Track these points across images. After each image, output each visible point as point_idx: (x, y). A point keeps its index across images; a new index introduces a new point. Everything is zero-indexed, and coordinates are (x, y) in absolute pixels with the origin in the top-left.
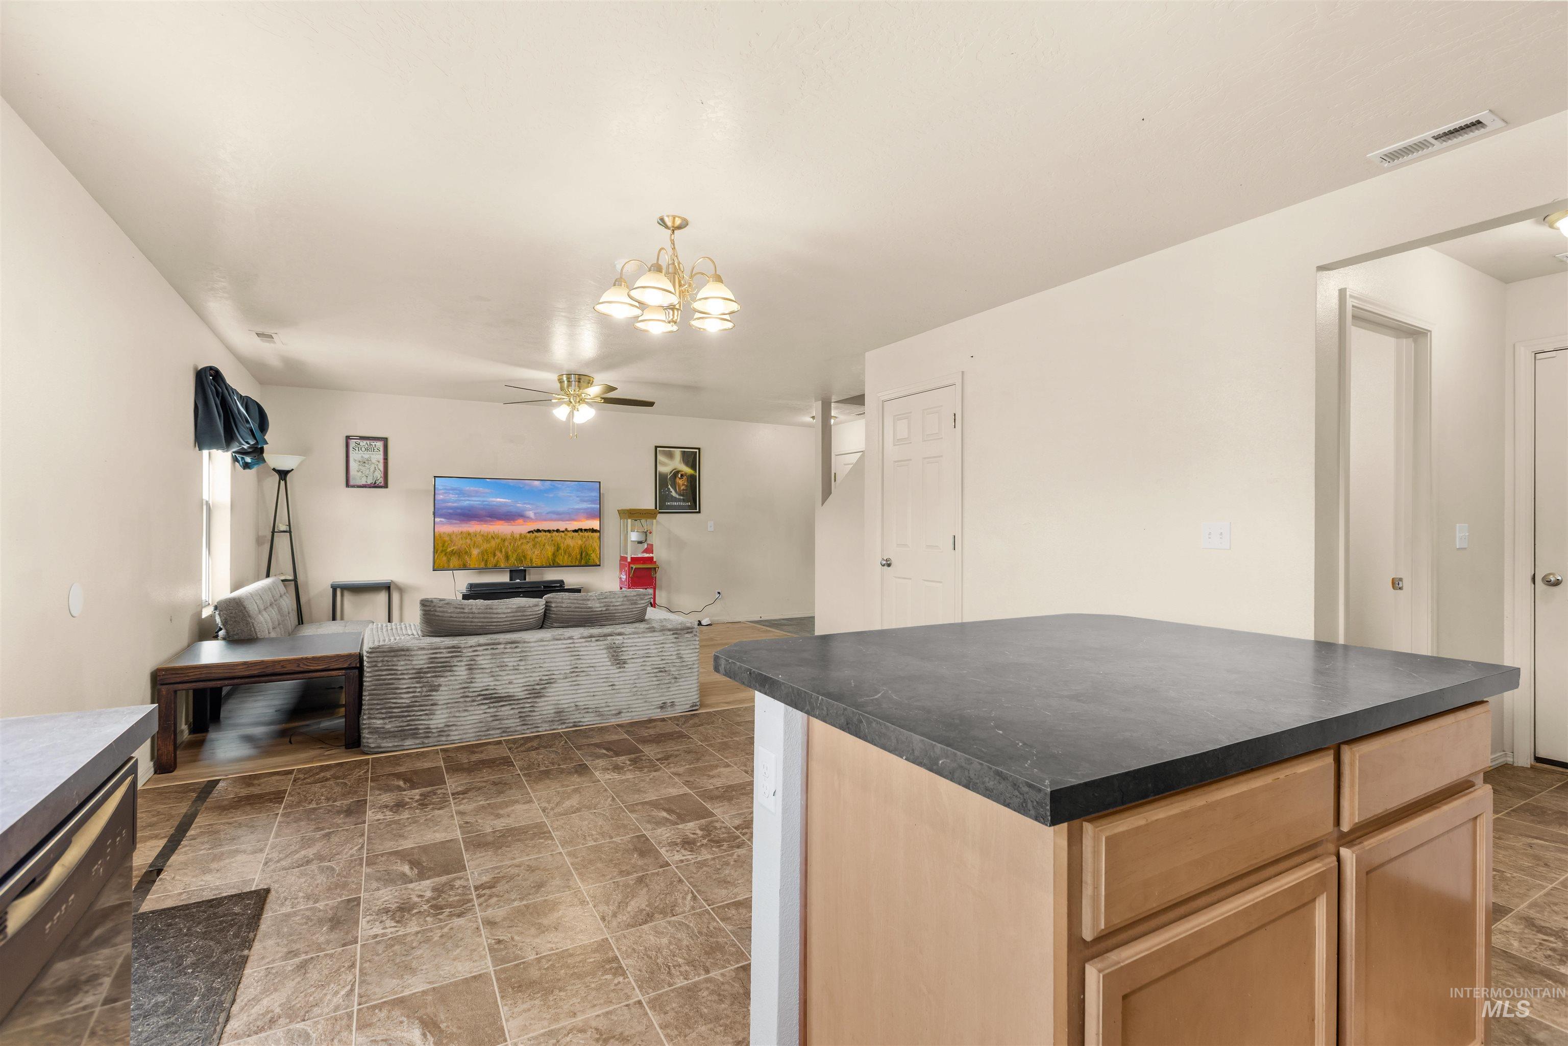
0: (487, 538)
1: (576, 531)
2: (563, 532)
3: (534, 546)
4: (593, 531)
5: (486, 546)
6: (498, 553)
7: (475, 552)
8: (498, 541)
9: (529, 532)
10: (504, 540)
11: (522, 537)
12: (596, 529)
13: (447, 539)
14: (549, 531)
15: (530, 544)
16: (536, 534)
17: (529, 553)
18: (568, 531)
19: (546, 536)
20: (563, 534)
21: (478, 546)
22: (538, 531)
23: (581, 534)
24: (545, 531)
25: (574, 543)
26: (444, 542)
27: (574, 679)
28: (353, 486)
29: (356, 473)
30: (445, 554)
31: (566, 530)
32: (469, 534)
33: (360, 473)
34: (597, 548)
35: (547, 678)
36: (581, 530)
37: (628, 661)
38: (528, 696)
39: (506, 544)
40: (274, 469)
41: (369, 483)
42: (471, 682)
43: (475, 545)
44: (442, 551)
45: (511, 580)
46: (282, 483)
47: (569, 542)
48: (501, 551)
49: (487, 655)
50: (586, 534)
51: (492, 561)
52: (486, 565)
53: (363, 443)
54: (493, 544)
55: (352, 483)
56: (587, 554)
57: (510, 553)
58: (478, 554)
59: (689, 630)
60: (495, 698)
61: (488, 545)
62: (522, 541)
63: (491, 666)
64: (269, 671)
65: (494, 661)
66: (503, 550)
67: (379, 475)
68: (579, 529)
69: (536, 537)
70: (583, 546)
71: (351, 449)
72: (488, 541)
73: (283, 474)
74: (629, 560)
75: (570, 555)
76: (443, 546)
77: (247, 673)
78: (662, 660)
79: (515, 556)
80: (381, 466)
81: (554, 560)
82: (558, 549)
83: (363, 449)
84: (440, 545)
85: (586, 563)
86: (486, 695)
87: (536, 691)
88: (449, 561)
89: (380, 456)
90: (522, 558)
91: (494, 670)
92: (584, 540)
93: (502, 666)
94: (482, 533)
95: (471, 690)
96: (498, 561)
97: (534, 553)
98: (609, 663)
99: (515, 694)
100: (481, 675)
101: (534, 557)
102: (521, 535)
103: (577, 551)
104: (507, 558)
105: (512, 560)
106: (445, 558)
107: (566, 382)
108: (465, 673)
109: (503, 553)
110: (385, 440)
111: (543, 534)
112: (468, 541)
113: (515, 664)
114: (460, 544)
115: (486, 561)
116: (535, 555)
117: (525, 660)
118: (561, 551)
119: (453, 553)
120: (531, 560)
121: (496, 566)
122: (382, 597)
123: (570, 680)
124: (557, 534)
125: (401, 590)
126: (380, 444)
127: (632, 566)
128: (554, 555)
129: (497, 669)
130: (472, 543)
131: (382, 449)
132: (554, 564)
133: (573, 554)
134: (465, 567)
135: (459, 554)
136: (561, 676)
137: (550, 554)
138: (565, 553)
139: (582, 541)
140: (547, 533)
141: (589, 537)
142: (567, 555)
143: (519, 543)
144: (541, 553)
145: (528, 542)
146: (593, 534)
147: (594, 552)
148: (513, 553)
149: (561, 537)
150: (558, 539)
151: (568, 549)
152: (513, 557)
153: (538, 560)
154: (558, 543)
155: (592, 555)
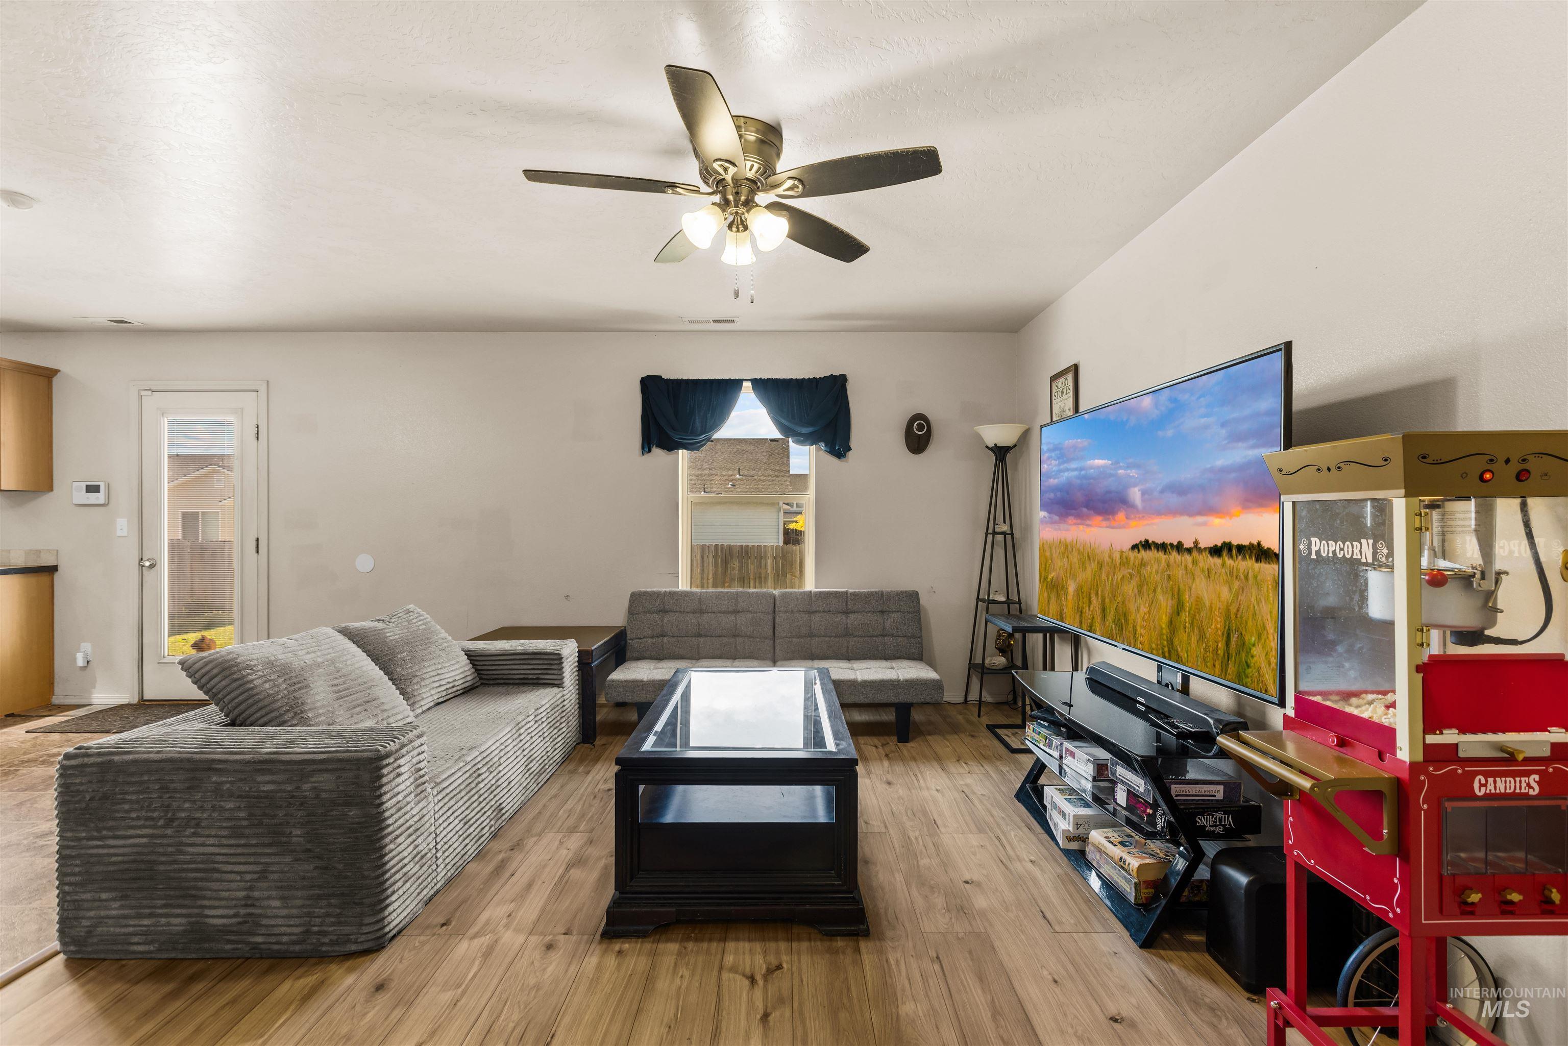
0: (1083, 558)
1: (1216, 551)
2: (1189, 551)
3: (1140, 587)
4: (1261, 553)
5: (1081, 577)
6: (1093, 598)
7: (1071, 588)
8: (1094, 566)
9: (1134, 547)
10: (1100, 566)
11: (1125, 562)
12: (1265, 545)
13: (1049, 554)
14: (1163, 547)
15: (1134, 583)
16: (1143, 553)
17: (1132, 607)
18: (1200, 550)
19: (1158, 561)
20: (1188, 558)
21: (1074, 577)
22: (1147, 545)
23: (1229, 562)
24: (1157, 547)
25: (1210, 592)
26: (1047, 562)
30: (1048, 588)
31: (1196, 545)
32: (1067, 546)
34: (1272, 629)
36: (1228, 548)
39: (1104, 576)
43: (1074, 574)
44: (1044, 580)
47: (1201, 588)
48: (1097, 594)
50: (1241, 564)
51: (1090, 616)
52: (1081, 622)
54: (1089, 573)
56: (1242, 644)
57: (1107, 600)
58: (1074, 596)
61: (1084, 576)
62: (1125, 571)
66: (1100, 593)
68: (1226, 546)
69: (1143, 564)
70: (1233, 610)
71: (1053, 396)
72: (1084, 566)
73: (1001, 453)
75: (1202, 637)
76: (1047, 571)
79: (1113, 612)
81: (1172, 645)
82: (1179, 606)
84: (1045, 568)
85: (1239, 677)
88: (1049, 601)
90: (1122, 618)
92: (1236, 584)
94: (1080, 545)
96: (1093, 619)
97: (1138, 609)
101: (1139, 622)
102: (1122, 553)
103: (1218, 623)
104: (1104, 613)
105: (1110, 620)
106: (1046, 595)
109: (1100, 600)
111: (1153, 554)
112: (1067, 562)
114: (1059, 568)
115: (1083, 615)
116: (1139, 615)
118: (1185, 617)
119: (1052, 586)
120: (1134, 630)
121: (1090, 628)
124: (1179, 558)
126: (1069, 376)
128: (1172, 625)
130: (1070, 569)
132: (1170, 655)
133: (1209, 632)
135: (1057, 587)
137: (1165, 619)
138: (1192, 625)
139: (1230, 589)
140: (1161, 554)
141: (1246, 577)
142: (1197, 632)
143: (1119, 579)
144: (1149, 612)
145: (1130, 574)
146: (1257, 566)
147: (1259, 637)
148: (1111, 601)
149: (1186, 567)
150: (1179, 573)
151: (1199, 613)
152: (1110, 611)
153: (1143, 632)
154: (1179, 590)
155: (1254, 651)
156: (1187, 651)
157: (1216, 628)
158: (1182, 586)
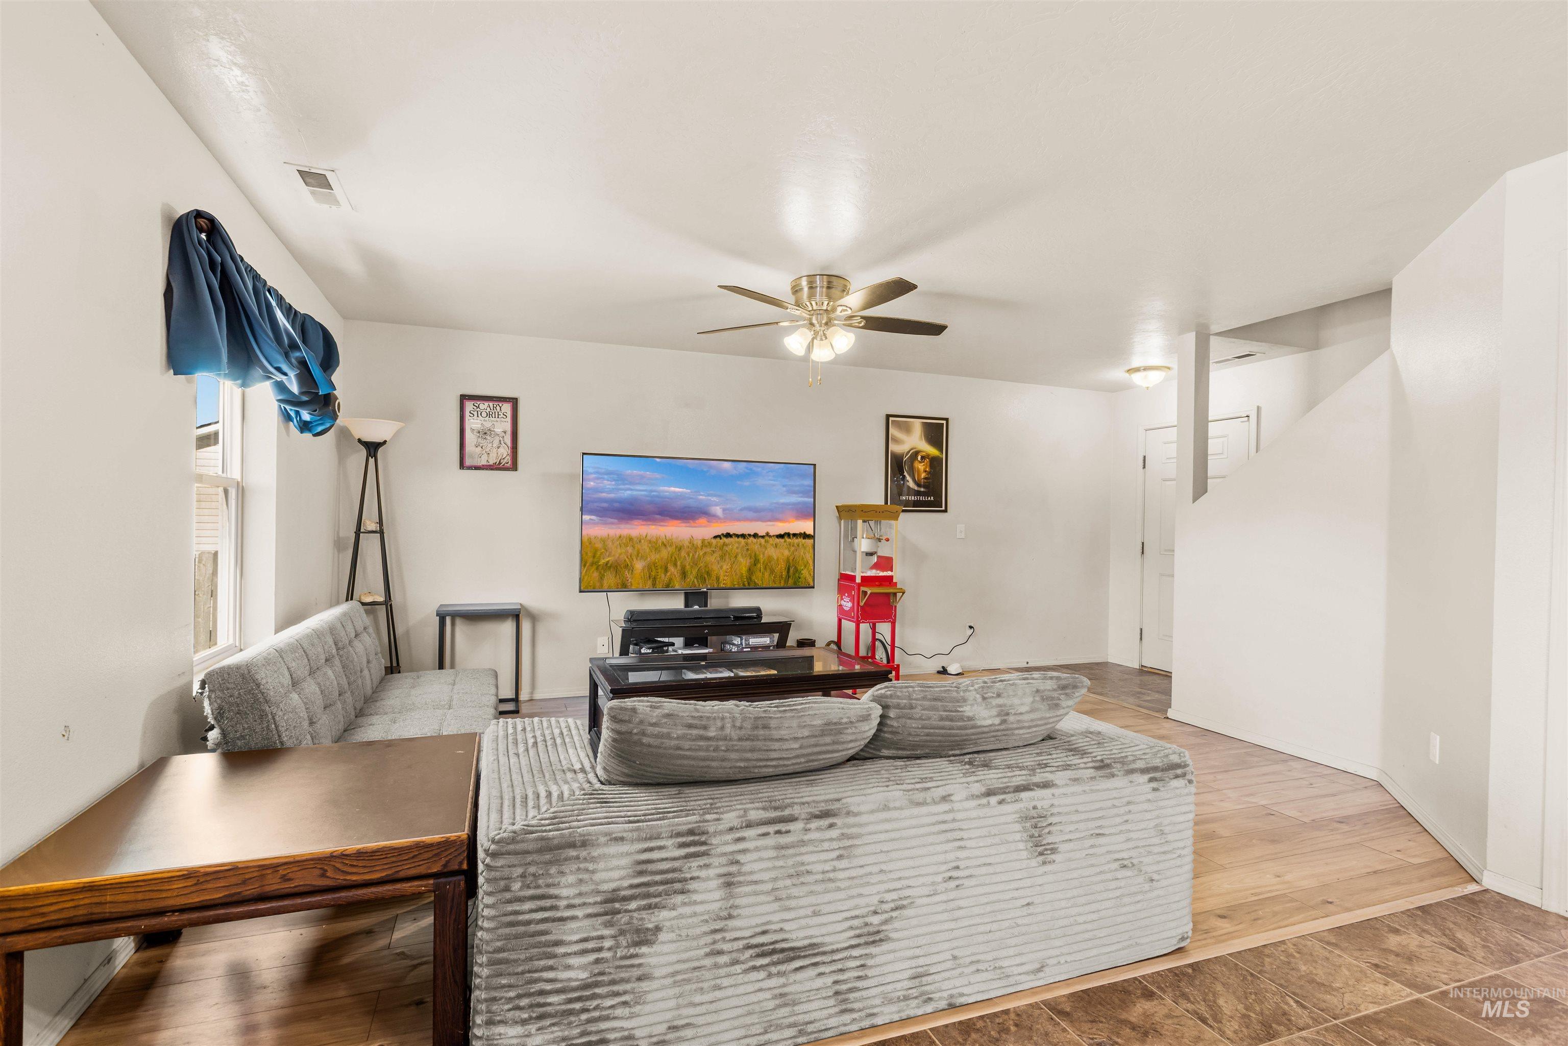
0: (656, 545)
1: (781, 536)
2: (763, 537)
3: (722, 557)
4: (805, 536)
5: (654, 557)
6: (671, 569)
7: (639, 565)
8: (671, 549)
9: (715, 537)
10: (679, 549)
11: (705, 544)
12: (808, 533)
13: (599, 545)
14: (743, 536)
15: (717, 555)
16: (725, 539)
17: (715, 567)
18: (770, 536)
19: (739, 543)
20: (762, 541)
21: (643, 558)
22: (728, 535)
23: (788, 540)
24: (738, 536)
25: (778, 553)
26: (596, 551)
27: (952, 895)
28: (470, 468)
29: (474, 448)
30: (597, 569)
31: (767, 534)
32: (631, 539)
33: (479, 448)
34: (811, 562)
35: (894, 895)
36: (788, 535)
37: (1062, 847)
38: (853, 942)
39: (683, 554)
40: (360, 441)
41: (491, 463)
42: (730, 917)
43: (639, 555)
44: (592, 564)
45: (686, 605)
46: (372, 461)
47: (772, 552)
48: (675, 565)
49: (766, 848)
50: (795, 541)
51: (663, 578)
52: (654, 585)
53: (484, 406)
54: (664, 553)
55: (468, 462)
56: (796, 570)
57: (688, 567)
58: (643, 570)
59: (1179, 771)
60: (783, 950)
61: (658, 556)
62: (705, 550)
63: (773, 874)
64: (251, 890)
65: (781, 863)
66: (679, 563)
67: (504, 452)
68: (786, 534)
69: (724, 544)
70: (791, 558)
71: (467, 414)
72: (657, 550)
73: (373, 448)
74: (858, 580)
75: (772, 571)
76: (594, 557)
77: (195, 899)
78: (1128, 840)
79: (694, 572)
80: (508, 439)
81: (750, 579)
82: (756, 561)
83: (484, 414)
84: (590, 554)
85: (795, 583)
86: (762, 945)
87: (871, 929)
88: (602, 578)
89: (508, 426)
90: (705, 574)
91: (780, 884)
92: (793, 549)
93: (799, 874)
94: (648, 538)
95: (729, 936)
96: (671, 580)
97: (721, 567)
98: (1024, 854)
99: (827, 939)
100: (752, 900)
101: (722, 573)
102: (703, 541)
103: (783, 565)
104: (684, 574)
105: (691, 577)
106: (596, 574)
107: (806, 289)
108: (718, 895)
109: (679, 567)
110: (514, 402)
111: (734, 539)
112: (630, 549)
113: (827, 867)
114: (617, 553)
115: (655, 579)
116: (722, 570)
117: (848, 857)
118: (760, 566)
119: (607, 567)
120: (718, 579)
121: (668, 586)
122: (508, 627)
123: (943, 897)
124: (755, 540)
125: (534, 618)
126: (507, 408)
127: (863, 589)
128: (750, 571)
129: (788, 882)
130: (635, 553)
131: (509, 414)
132: (749, 585)
133: (777, 570)
134: (623, 587)
135: (616, 567)
136: (926, 891)
137: (744, 570)
138: (765, 568)
139: (789, 551)
140: (741, 539)
141: (798, 545)
142: (768, 570)
143: (701, 554)
144: (731, 568)
145: (714, 552)
146: (804, 541)
147: (805, 566)
148: (692, 567)
149: (760, 544)
150: (756, 547)
151: (770, 562)
152: (691, 572)
153: (726, 578)
154: (755, 554)
155: (803, 572)
156: (762, 580)
157: (781, 567)
158: (757, 553)
